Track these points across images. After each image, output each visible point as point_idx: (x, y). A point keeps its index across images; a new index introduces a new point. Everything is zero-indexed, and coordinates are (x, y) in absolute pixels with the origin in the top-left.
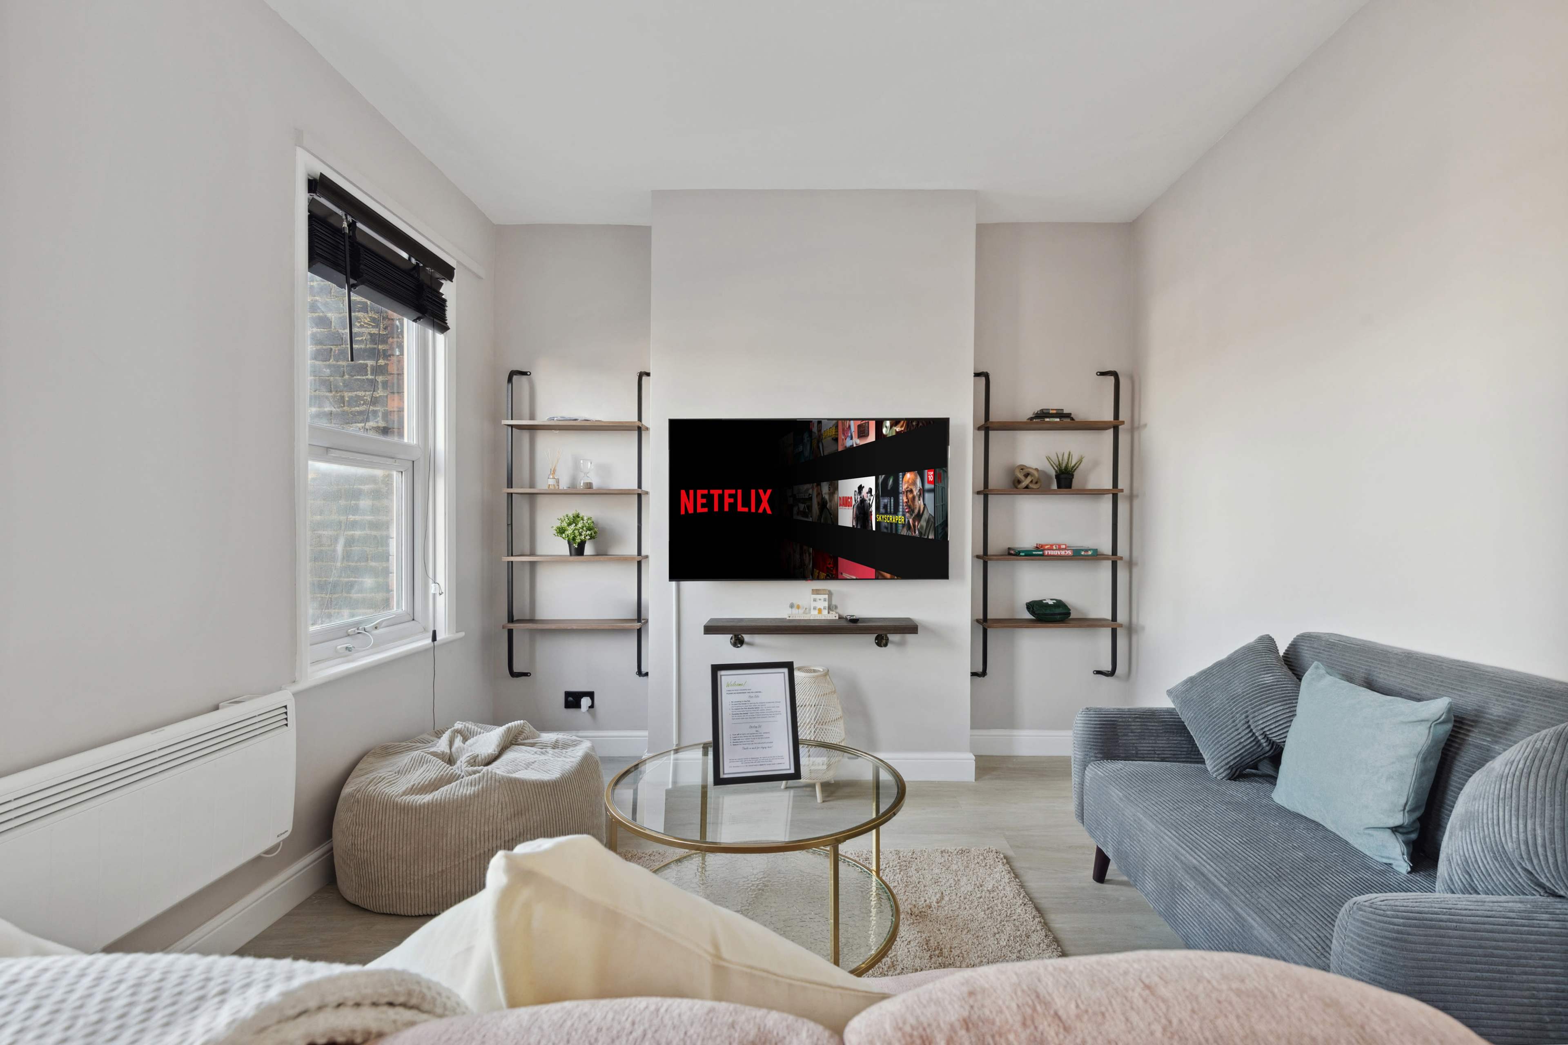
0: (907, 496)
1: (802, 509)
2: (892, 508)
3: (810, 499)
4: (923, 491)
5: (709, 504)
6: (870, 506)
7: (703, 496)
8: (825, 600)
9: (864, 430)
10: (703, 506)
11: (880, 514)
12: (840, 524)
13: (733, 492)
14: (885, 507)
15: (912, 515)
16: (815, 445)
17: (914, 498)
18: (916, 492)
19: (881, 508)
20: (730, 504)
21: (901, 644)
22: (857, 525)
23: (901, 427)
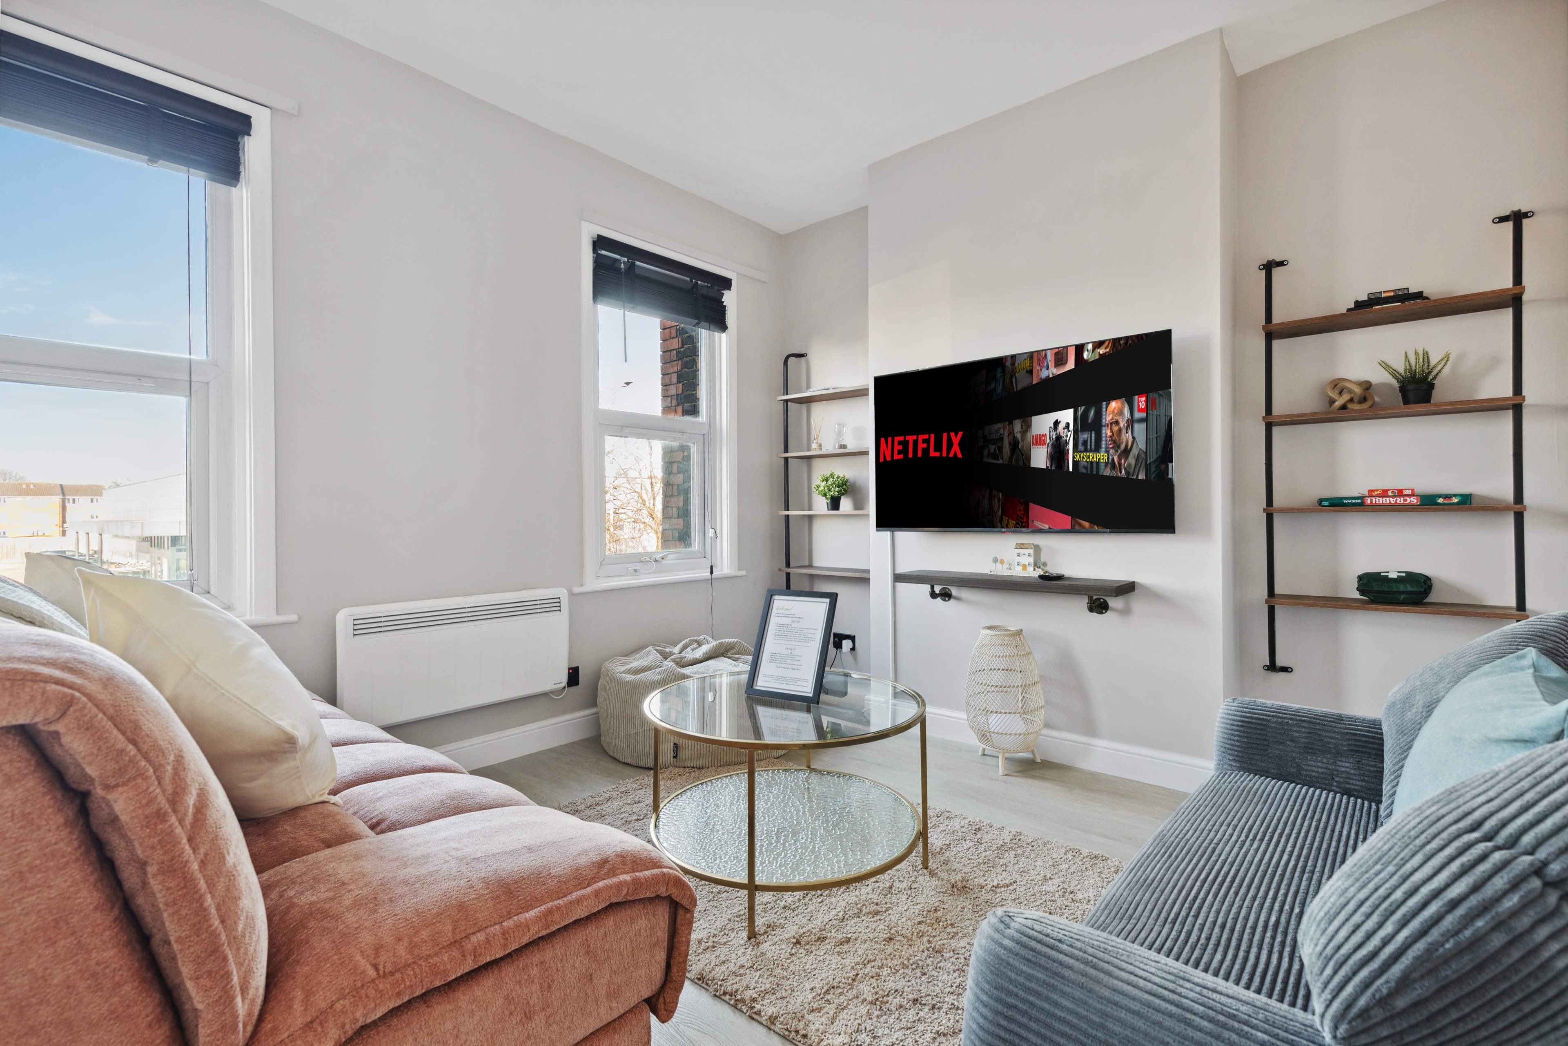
0: (1111, 429)
1: (992, 451)
2: (1093, 444)
3: (1002, 439)
4: (1131, 422)
5: (904, 451)
6: (1067, 443)
7: (900, 443)
8: (1030, 555)
9: (1062, 358)
10: (899, 452)
11: (1078, 452)
12: (1032, 465)
13: (926, 436)
14: (1085, 443)
15: (1117, 451)
16: (1008, 381)
17: (1120, 430)
18: (1122, 424)
19: (1080, 444)
20: (923, 449)
21: (1126, 612)
22: (1051, 466)
23: (1106, 348)
